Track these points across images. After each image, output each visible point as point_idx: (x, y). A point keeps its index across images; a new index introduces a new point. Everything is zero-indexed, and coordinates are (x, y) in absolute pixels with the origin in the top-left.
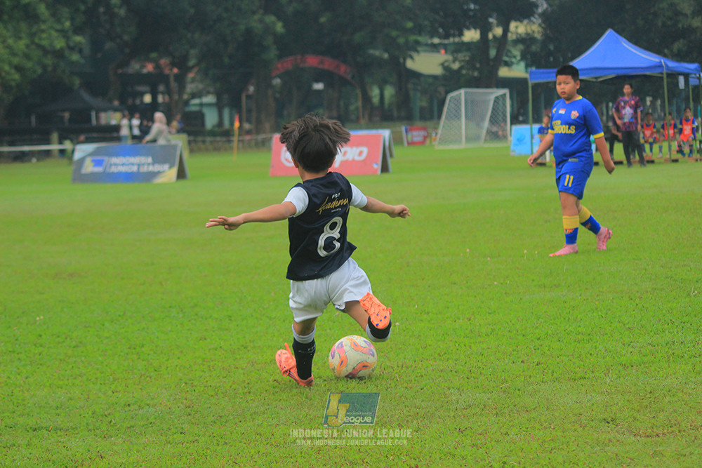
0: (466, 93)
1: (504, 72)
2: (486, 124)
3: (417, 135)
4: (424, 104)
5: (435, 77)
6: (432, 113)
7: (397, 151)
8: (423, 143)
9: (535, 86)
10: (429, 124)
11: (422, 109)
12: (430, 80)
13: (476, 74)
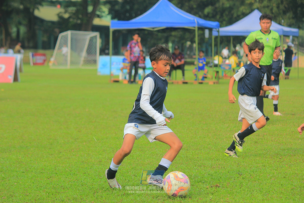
0: (72, 34)
1: (97, 22)
2: (84, 54)
3: (39, 59)
4: (45, 39)
5: (53, 23)
6: (50, 45)
7: (25, 68)
8: (43, 64)
9: (115, 32)
10: (47, 52)
11: (44, 42)
12: (50, 24)
13: (79, 22)
